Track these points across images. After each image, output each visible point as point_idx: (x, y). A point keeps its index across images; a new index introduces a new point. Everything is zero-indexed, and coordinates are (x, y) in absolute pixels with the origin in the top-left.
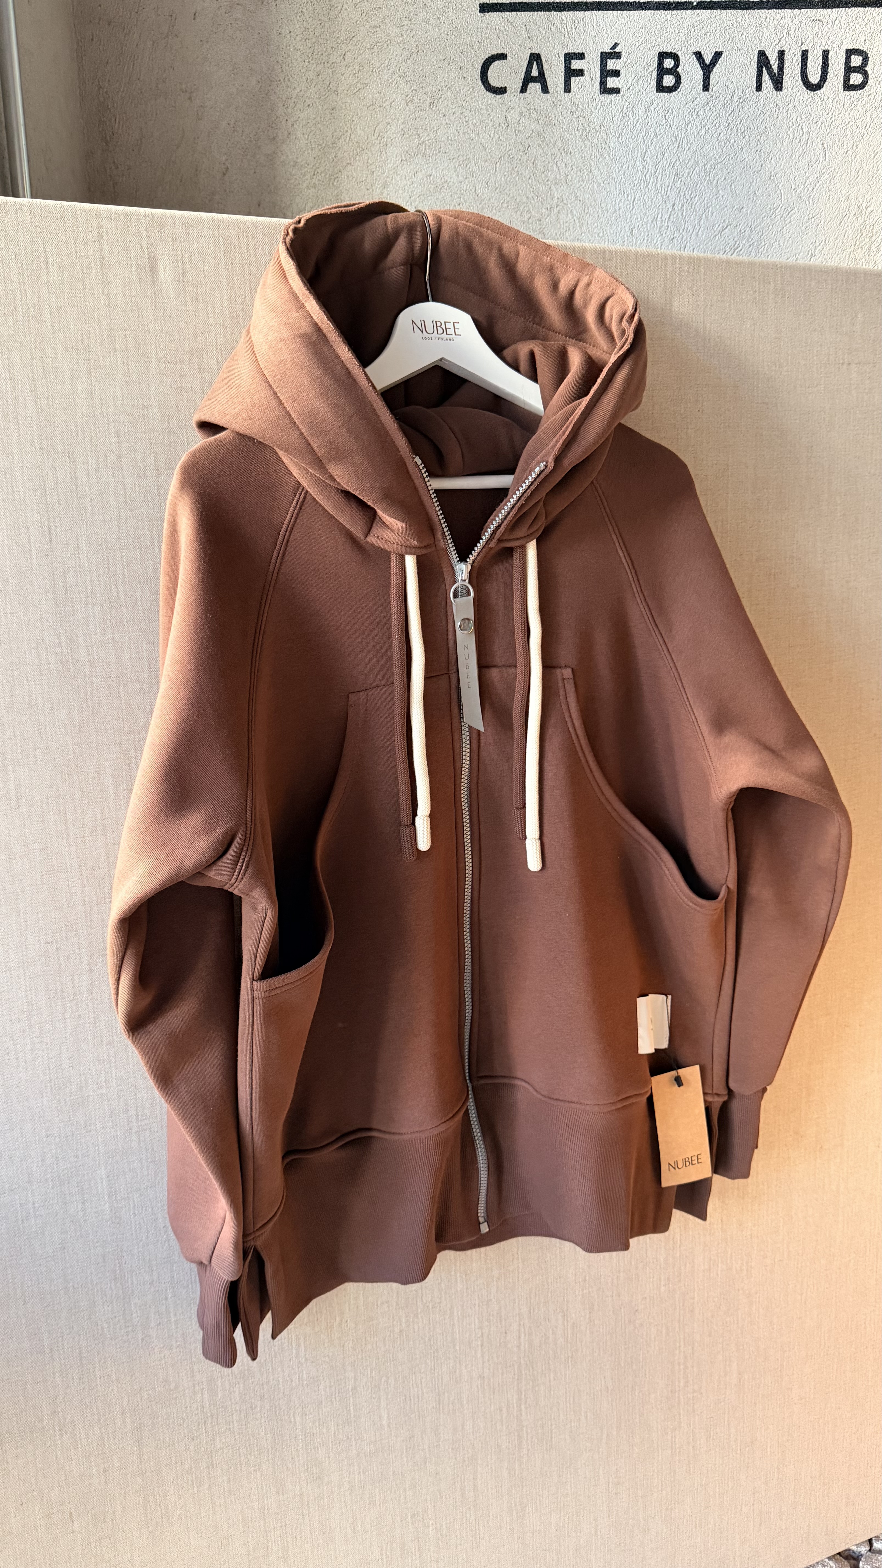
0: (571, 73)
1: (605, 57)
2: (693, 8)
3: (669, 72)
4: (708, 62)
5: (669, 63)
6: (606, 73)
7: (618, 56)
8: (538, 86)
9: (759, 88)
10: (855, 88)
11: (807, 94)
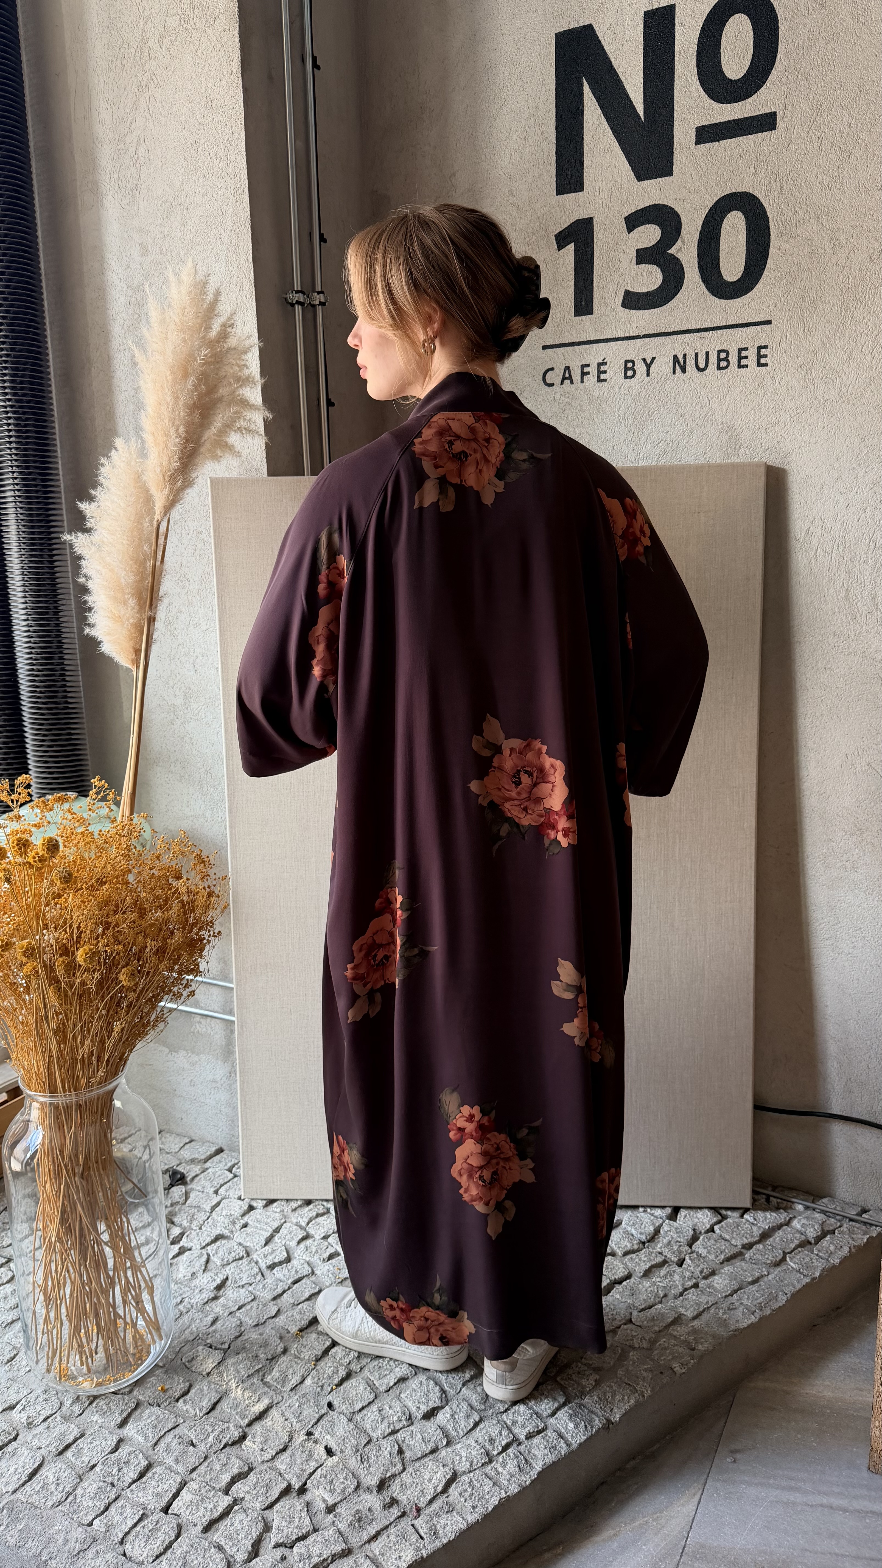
0: (583, 374)
1: (599, 365)
2: (641, 338)
3: (630, 369)
4: (649, 362)
5: (630, 365)
6: (600, 372)
7: (606, 364)
8: (569, 381)
9: (674, 373)
10: (723, 368)
11: (698, 374)
